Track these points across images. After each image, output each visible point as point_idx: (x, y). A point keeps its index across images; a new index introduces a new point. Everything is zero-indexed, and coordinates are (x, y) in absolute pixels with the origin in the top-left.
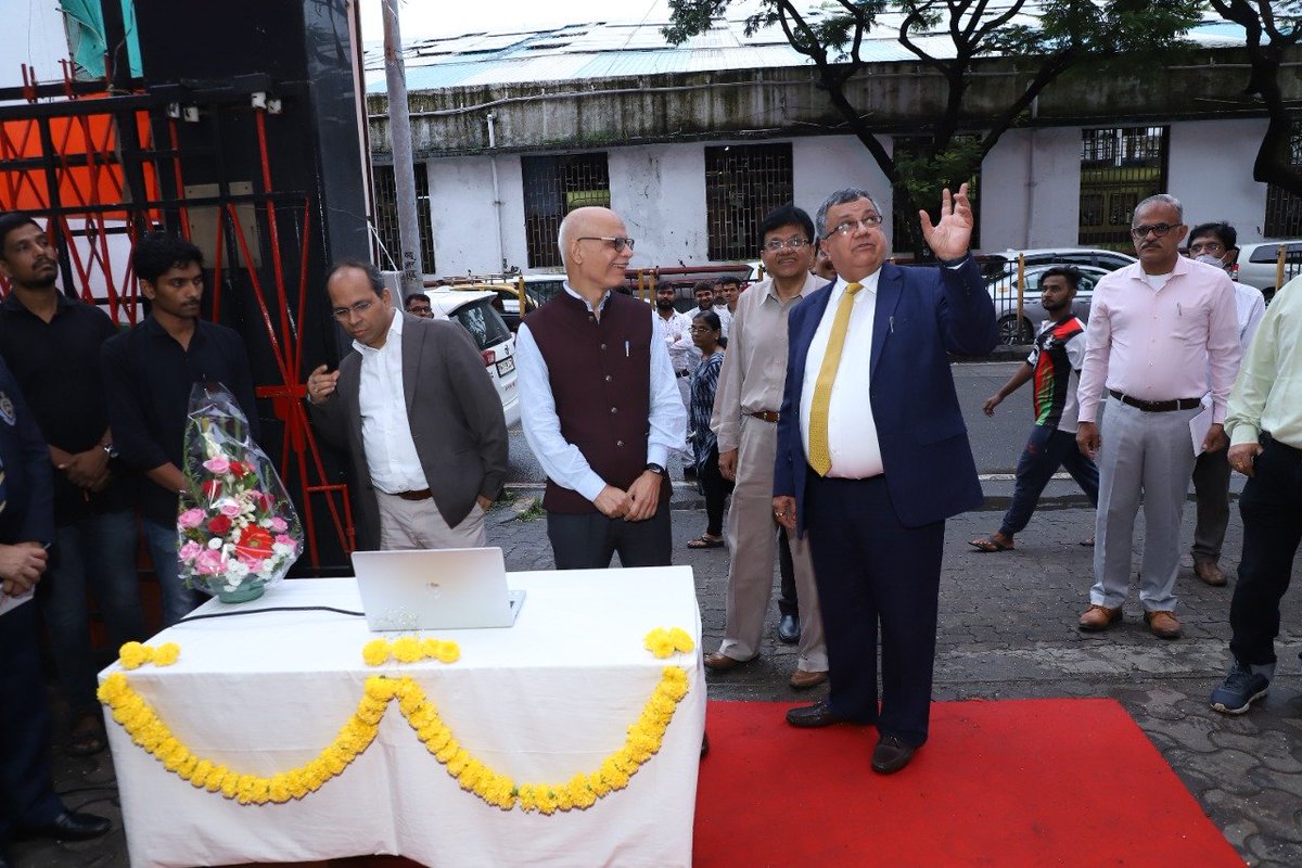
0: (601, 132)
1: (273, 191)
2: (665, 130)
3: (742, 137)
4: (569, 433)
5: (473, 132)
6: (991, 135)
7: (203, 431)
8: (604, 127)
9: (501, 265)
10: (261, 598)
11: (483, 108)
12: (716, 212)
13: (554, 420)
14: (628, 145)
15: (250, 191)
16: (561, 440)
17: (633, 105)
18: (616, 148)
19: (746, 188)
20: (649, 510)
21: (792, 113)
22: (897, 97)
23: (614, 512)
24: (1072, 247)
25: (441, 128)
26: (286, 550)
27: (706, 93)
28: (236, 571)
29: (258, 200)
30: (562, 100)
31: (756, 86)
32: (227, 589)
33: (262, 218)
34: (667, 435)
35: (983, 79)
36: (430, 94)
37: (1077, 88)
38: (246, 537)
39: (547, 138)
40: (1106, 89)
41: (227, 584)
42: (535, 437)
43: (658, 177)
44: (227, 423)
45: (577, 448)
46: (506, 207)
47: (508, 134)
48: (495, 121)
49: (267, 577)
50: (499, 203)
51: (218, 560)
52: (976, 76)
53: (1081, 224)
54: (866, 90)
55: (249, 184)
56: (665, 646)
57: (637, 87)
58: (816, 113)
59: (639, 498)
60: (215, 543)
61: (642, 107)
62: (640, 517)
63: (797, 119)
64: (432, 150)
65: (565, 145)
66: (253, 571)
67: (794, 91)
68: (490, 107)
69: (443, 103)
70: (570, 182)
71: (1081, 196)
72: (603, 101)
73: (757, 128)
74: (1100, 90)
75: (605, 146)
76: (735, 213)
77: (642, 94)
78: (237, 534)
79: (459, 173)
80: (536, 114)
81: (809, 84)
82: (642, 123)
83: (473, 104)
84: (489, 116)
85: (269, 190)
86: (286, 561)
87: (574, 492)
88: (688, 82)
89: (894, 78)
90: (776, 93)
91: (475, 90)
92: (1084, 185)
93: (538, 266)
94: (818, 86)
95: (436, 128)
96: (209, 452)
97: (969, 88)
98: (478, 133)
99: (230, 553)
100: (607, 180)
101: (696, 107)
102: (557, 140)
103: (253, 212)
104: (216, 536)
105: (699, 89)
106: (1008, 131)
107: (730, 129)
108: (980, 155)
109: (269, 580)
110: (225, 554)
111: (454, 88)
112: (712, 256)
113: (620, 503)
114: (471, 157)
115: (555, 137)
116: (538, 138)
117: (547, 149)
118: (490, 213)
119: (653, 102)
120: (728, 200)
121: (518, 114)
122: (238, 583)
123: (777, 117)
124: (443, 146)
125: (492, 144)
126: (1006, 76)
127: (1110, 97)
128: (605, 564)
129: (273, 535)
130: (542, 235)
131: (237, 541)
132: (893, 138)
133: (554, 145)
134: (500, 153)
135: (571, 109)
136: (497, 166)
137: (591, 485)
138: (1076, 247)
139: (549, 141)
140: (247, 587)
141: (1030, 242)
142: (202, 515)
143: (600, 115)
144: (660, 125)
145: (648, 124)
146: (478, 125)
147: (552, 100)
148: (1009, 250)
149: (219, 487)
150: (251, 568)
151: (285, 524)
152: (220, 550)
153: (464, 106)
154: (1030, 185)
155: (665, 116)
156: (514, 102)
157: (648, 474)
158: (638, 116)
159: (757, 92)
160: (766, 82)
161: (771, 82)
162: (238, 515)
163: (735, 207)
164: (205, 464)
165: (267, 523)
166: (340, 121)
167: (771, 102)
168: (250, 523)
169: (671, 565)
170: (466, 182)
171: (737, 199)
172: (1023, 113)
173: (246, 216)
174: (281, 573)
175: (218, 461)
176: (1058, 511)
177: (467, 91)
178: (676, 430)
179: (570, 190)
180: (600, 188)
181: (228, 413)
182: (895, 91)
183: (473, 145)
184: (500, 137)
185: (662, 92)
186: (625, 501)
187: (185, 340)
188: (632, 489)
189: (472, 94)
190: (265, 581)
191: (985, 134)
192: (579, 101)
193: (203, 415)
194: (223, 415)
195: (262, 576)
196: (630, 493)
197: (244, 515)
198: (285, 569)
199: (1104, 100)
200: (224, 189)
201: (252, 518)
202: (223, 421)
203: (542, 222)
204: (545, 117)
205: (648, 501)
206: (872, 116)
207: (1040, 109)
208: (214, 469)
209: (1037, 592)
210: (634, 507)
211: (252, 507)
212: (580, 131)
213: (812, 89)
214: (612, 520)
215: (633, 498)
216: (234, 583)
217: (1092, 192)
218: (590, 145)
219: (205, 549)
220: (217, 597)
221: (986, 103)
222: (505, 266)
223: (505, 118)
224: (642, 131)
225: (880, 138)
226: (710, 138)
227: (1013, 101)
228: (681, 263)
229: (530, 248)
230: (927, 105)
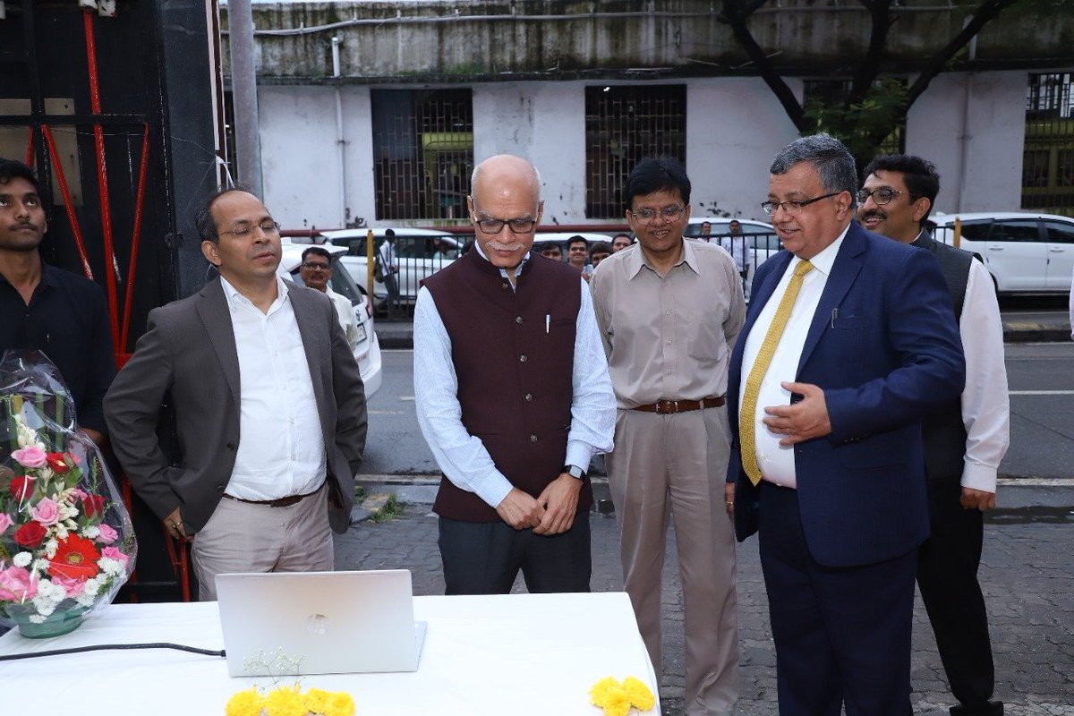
0: (465, 65)
1: (102, 112)
2: (540, 65)
3: (629, 77)
4: (472, 421)
5: (315, 58)
6: (918, 81)
7: (13, 413)
8: (469, 59)
9: (343, 215)
10: (77, 631)
11: (328, 30)
12: (597, 162)
13: (455, 406)
14: (497, 81)
15: (71, 111)
16: (463, 431)
17: (503, 35)
18: (482, 84)
19: (632, 135)
20: (565, 522)
21: (688, 49)
22: (811, 34)
23: (520, 523)
24: (1011, 211)
25: (276, 50)
26: (116, 567)
27: (588, 24)
28: (49, 595)
29: (82, 122)
30: (420, 25)
31: (647, 17)
32: (34, 619)
33: (86, 144)
34: (591, 431)
35: (912, 14)
36: (264, 9)
37: (1024, 26)
38: (63, 550)
39: (402, 70)
40: (1059, 26)
41: (36, 612)
42: (429, 425)
43: (530, 119)
44: (45, 403)
45: (479, 441)
46: (350, 148)
47: (356, 61)
48: (341, 46)
49: (88, 603)
50: (343, 142)
51: (26, 582)
52: (905, 11)
53: (1024, 186)
54: (774, 25)
55: (70, 102)
56: (619, 702)
57: (509, 13)
58: (715, 51)
59: (552, 508)
60: (22, 559)
61: (514, 38)
62: (552, 531)
63: (694, 57)
64: (265, 75)
65: (422, 78)
66: (72, 596)
67: (691, 23)
68: (335, 29)
69: (280, 20)
70: (427, 121)
71: (1025, 152)
72: (469, 28)
73: (648, 66)
74: (1053, 28)
75: (469, 81)
76: (617, 163)
77: (514, 22)
78: (52, 546)
79: (296, 104)
80: (390, 41)
81: (708, 17)
82: (513, 56)
83: (314, 24)
84: (335, 39)
85: (97, 111)
86: (116, 580)
87: (473, 496)
88: (568, 10)
89: (809, 12)
90: (670, 27)
91: (317, 8)
92: (1028, 139)
93: (387, 218)
94: (718, 19)
95: (270, 50)
96: (21, 439)
97: (895, 24)
98: (321, 60)
99: (41, 572)
100: (471, 120)
101: (577, 40)
102: (414, 72)
103: (75, 136)
104: (24, 550)
105: (580, 19)
106: (942, 75)
107: (615, 67)
108: (904, 104)
109: (92, 607)
110: (34, 574)
111: (293, 4)
112: (590, 213)
113: (528, 513)
114: (312, 87)
115: (410, 69)
116: (391, 67)
117: (403, 81)
118: (332, 153)
119: (527, 32)
120: (610, 149)
121: (369, 39)
122: (49, 611)
123: (669, 54)
124: (278, 72)
125: (337, 73)
126: (939, 11)
127: (1063, 36)
128: (505, 589)
129: (97, 548)
130: (393, 182)
131: (51, 556)
132: (804, 81)
133: (410, 77)
134: (346, 83)
135: (431, 36)
136: (342, 100)
137: (494, 488)
138: (1017, 211)
139: (405, 73)
140: (62, 616)
141: (963, 203)
142: (6, 521)
143: (464, 44)
144: (534, 59)
145: (520, 58)
146: (321, 50)
147: (409, 25)
148: (938, 213)
149: (31, 484)
150: (68, 591)
151: (115, 532)
152: (29, 568)
153: (305, 26)
154: (964, 138)
155: (540, 49)
156: (364, 26)
157: (565, 476)
158: (509, 48)
159: (647, 23)
160: (658, 13)
161: (665, 13)
162: (56, 522)
163: (617, 157)
164: (14, 455)
165: (92, 532)
166: (188, 33)
167: (663, 37)
168: (71, 532)
169: (589, 591)
170: (305, 116)
171: (619, 147)
172: (960, 53)
173: (66, 143)
174: (107, 598)
175: (33, 451)
176: (1020, 526)
177: (309, 8)
178: (603, 426)
179: (427, 130)
180: (462, 130)
181: (48, 388)
182: (808, 27)
183: (315, 72)
184: (346, 66)
185: (537, 21)
186: (534, 511)
187: (27, 292)
188: (544, 494)
189: (314, 13)
190: (86, 608)
191: (913, 79)
192: (441, 27)
193: (15, 391)
194: (43, 391)
195: (83, 602)
196: (541, 501)
197: (63, 522)
198: (114, 591)
199: (1056, 39)
200: (38, 106)
201: (73, 525)
202: (41, 400)
203: (393, 166)
204: (401, 44)
205: (563, 511)
206: (780, 55)
207: (979, 51)
208: (28, 461)
209: (1015, 629)
210: (546, 518)
211: (74, 512)
212: (441, 62)
213: (712, 23)
214: (517, 531)
215: (546, 507)
216: (45, 610)
217: (1039, 148)
218: (452, 79)
219: (7, 566)
220: (16, 629)
221: (915, 42)
222: (348, 216)
223: (353, 43)
224: (514, 66)
225: (789, 81)
226: (592, 76)
227: (946, 41)
228: (554, 220)
229: (378, 196)
230: (845, 44)
